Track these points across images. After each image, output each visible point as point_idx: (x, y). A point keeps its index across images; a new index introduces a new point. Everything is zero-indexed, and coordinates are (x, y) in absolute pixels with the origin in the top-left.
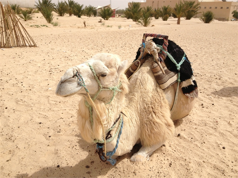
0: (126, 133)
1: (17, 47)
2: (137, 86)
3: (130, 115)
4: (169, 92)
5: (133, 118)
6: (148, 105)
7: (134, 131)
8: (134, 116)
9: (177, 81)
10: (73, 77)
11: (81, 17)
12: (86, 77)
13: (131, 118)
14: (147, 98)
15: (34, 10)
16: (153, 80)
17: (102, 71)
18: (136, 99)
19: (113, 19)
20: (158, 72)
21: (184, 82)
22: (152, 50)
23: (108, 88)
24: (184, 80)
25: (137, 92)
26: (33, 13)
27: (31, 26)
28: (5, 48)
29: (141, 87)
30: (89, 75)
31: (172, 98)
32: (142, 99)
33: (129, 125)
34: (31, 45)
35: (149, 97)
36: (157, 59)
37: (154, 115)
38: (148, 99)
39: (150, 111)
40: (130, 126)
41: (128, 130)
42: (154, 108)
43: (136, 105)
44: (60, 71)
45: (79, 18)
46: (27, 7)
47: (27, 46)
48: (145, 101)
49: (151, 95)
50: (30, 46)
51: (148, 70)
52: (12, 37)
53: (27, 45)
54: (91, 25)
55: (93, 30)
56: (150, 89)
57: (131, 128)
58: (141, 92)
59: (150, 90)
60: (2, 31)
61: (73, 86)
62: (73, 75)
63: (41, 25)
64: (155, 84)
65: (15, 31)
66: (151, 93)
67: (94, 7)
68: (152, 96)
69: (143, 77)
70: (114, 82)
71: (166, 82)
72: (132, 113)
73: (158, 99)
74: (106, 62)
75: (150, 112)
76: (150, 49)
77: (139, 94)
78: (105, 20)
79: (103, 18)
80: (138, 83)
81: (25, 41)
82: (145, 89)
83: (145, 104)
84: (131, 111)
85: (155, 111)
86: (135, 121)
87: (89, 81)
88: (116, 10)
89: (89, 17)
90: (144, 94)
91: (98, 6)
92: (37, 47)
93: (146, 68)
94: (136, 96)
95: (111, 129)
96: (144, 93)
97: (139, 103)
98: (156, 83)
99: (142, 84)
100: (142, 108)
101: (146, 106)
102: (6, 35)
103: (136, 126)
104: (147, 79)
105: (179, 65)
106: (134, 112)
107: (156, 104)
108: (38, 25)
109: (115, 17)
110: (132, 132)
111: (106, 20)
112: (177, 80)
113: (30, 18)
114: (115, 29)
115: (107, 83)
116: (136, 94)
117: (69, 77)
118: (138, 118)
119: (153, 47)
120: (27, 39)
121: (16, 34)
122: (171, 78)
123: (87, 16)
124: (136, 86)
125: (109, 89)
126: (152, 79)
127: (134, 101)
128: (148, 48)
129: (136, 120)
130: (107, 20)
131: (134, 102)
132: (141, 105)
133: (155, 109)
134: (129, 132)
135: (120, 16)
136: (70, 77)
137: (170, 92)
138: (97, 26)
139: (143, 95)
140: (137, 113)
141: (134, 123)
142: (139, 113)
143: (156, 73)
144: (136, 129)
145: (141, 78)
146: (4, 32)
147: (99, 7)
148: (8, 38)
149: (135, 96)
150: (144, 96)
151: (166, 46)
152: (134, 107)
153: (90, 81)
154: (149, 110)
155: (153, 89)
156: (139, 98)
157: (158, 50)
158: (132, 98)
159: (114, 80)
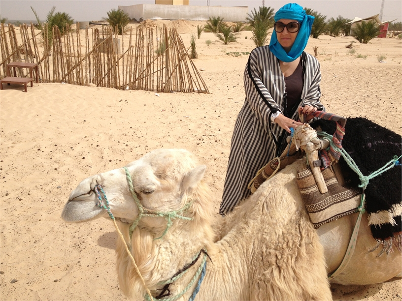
0: (213, 291)
1: (180, 91)
2: (257, 208)
3: (229, 261)
4: (336, 228)
5: (235, 266)
6: (270, 249)
7: (232, 291)
8: (236, 264)
9: (356, 211)
10: (89, 193)
11: (319, 37)
12: (116, 192)
13: (229, 266)
14: (271, 235)
15: (245, 25)
16: (295, 201)
17: (143, 184)
18: (250, 232)
19: (379, 42)
20: (307, 188)
21: (373, 214)
22: (303, 144)
23: (156, 214)
24: (375, 212)
25: (254, 219)
26: (241, 30)
27: (227, 54)
28: (163, 92)
29: (264, 212)
30: (122, 189)
31: (341, 240)
32: (260, 235)
33: (223, 278)
34: (201, 90)
35: (276, 234)
36: (312, 162)
37: (276, 273)
38: (273, 238)
39: (271, 262)
40: (224, 280)
41: (219, 286)
42: (279, 257)
43: (247, 243)
44: (216, 141)
45: (315, 39)
46: (236, 21)
47: (194, 91)
48: (266, 240)
49: (281, 230)
50: (199, 92)
51: (289, 181)
52: (176, 77)
53: (196, 89)
54: (327, 53)
55: (328, 62)
56: (281, 219)
57: (227, 284)
58: (263, 222)
59: (283, 221)
60: (162, 67)
61: (87, 208)
62: (90, 189)
63: (243, 53)
64: (297, 210)
65: (180, 68)
66: (282, 226)
67: (349, 19)
68: (283, 233)
69: (272, 193)
70: (172, 202)
71: (322, 210)
72: (234, 257)
73: (294, 242)
74: (158, 168)
75: (270, 265)
76: (300, 140)
77: (256, 224)
78: (361, 43)
79: (357, 39)
80: (261, 204)
81: (193, 83)
82: (272, 218)
83: (264, 246)
84: (233, 254)
85: (280, 265)
86: (237, 272)
87: (120, 200)
88: (393, 23)
89: (334, 37)
90: (267, 226)
91: (356, 17)
92: (209, 93)
93: (286, 175)
94: (251, 227)
95: (169, 282)
96: (268, 224)
97: (253, 240)
98: (300, 209)
99: (268, 207)
100: (257, 251)
101: (264, 250)
102: (167, 74)
103: (239, 282)
104: (280, 199)
105: (365, 180)
106: (238, 256)
107: (287, 252)
108: (238, 53)
109: (385, 37)
110: (228, 292)
111: (364, 43)
112: (355, 209)
113: (233, 40)
114: (372, 61)
115: (154, 205)
116: (252, 224)
117: (82, 192)
118: (246, 268)
119: (307, 139)
120: (195, 80)
121: (180, 73)
122: (337, 203)
123: (331, 36)
124: (255, 208)
125: (157, 216)
126: (293, 199)
127: (245, 234)
128: (298, 139)
129: (239, 271)
130: (366, 43)
131: (243, 236)
132: (256, 247)
133: (281, 261)
134: (219, 290)
135: (397, 36)
136: (84, 193)
137: (339, 230)
138: (340, 54)
139: (265, 228)
140: (244, 259)
141: (234, 276)
142: (248, 259)
143: (303, 189)
144: (238, 289)
145: (268, 194)
146: (164, 70)
147: (357, 19)
148: (170, 78)
149: (249, 225)
150: (266, 230)
151: (339, 138)
152: (240, 246)
153: (123, 198)
154: (269, 260)
155: (291, 219)
156: (255, 232)
157: (316, 144)
158: (243, 228)
159: (172, 199)
